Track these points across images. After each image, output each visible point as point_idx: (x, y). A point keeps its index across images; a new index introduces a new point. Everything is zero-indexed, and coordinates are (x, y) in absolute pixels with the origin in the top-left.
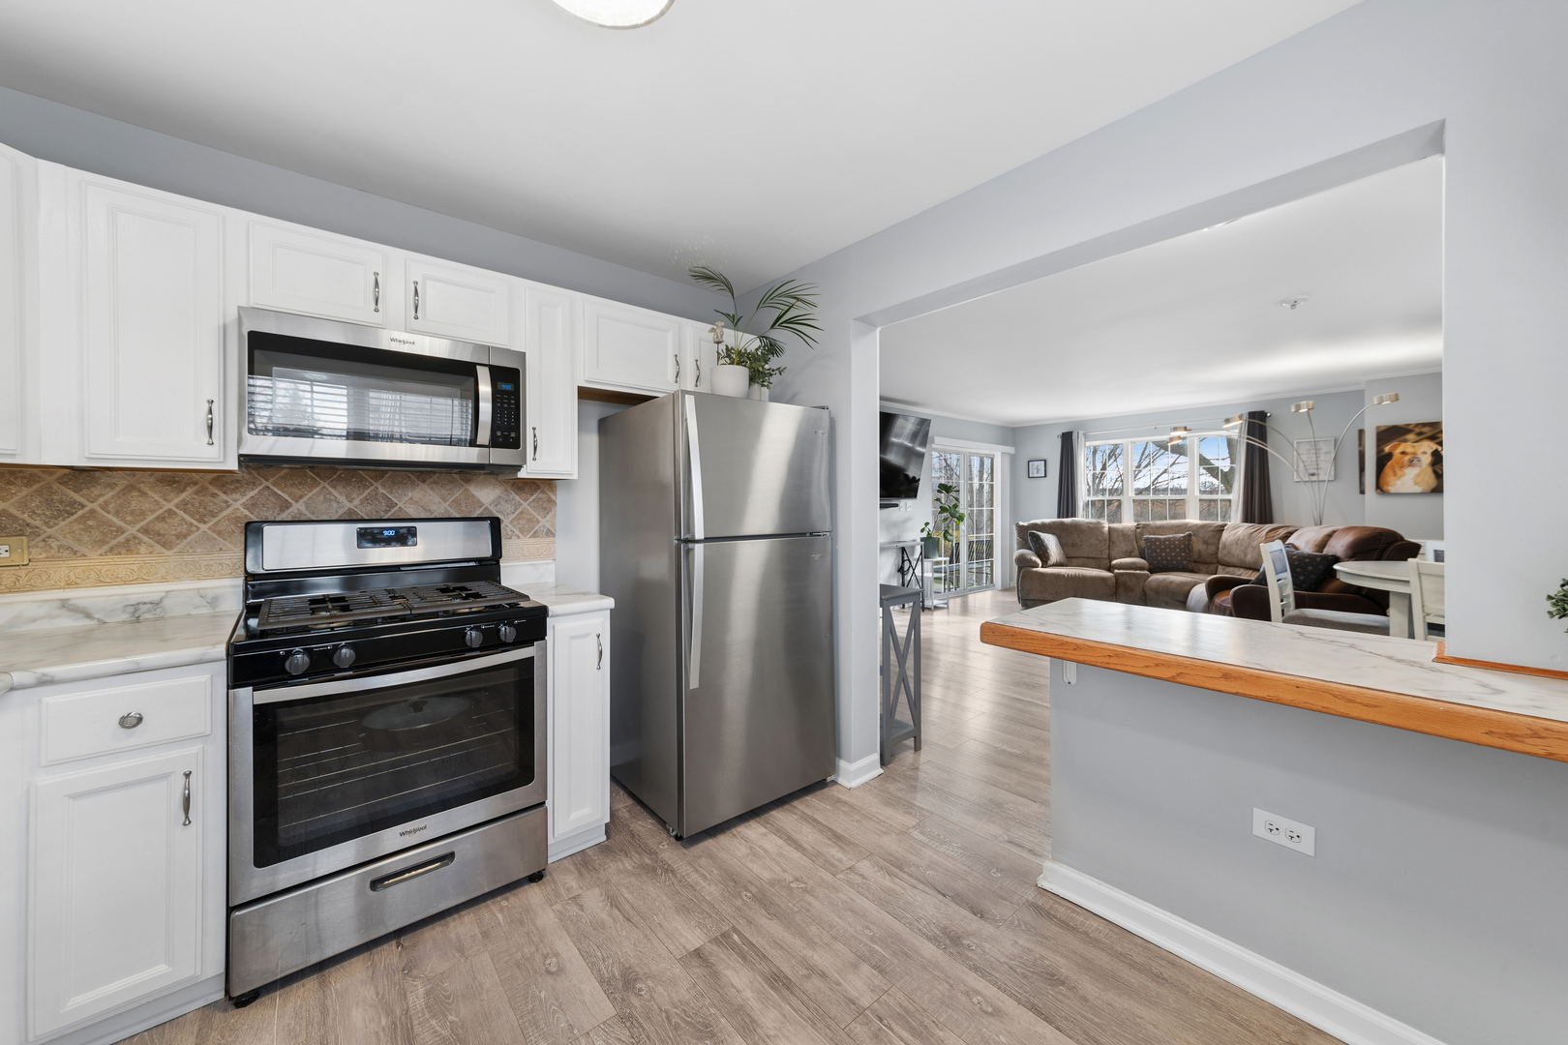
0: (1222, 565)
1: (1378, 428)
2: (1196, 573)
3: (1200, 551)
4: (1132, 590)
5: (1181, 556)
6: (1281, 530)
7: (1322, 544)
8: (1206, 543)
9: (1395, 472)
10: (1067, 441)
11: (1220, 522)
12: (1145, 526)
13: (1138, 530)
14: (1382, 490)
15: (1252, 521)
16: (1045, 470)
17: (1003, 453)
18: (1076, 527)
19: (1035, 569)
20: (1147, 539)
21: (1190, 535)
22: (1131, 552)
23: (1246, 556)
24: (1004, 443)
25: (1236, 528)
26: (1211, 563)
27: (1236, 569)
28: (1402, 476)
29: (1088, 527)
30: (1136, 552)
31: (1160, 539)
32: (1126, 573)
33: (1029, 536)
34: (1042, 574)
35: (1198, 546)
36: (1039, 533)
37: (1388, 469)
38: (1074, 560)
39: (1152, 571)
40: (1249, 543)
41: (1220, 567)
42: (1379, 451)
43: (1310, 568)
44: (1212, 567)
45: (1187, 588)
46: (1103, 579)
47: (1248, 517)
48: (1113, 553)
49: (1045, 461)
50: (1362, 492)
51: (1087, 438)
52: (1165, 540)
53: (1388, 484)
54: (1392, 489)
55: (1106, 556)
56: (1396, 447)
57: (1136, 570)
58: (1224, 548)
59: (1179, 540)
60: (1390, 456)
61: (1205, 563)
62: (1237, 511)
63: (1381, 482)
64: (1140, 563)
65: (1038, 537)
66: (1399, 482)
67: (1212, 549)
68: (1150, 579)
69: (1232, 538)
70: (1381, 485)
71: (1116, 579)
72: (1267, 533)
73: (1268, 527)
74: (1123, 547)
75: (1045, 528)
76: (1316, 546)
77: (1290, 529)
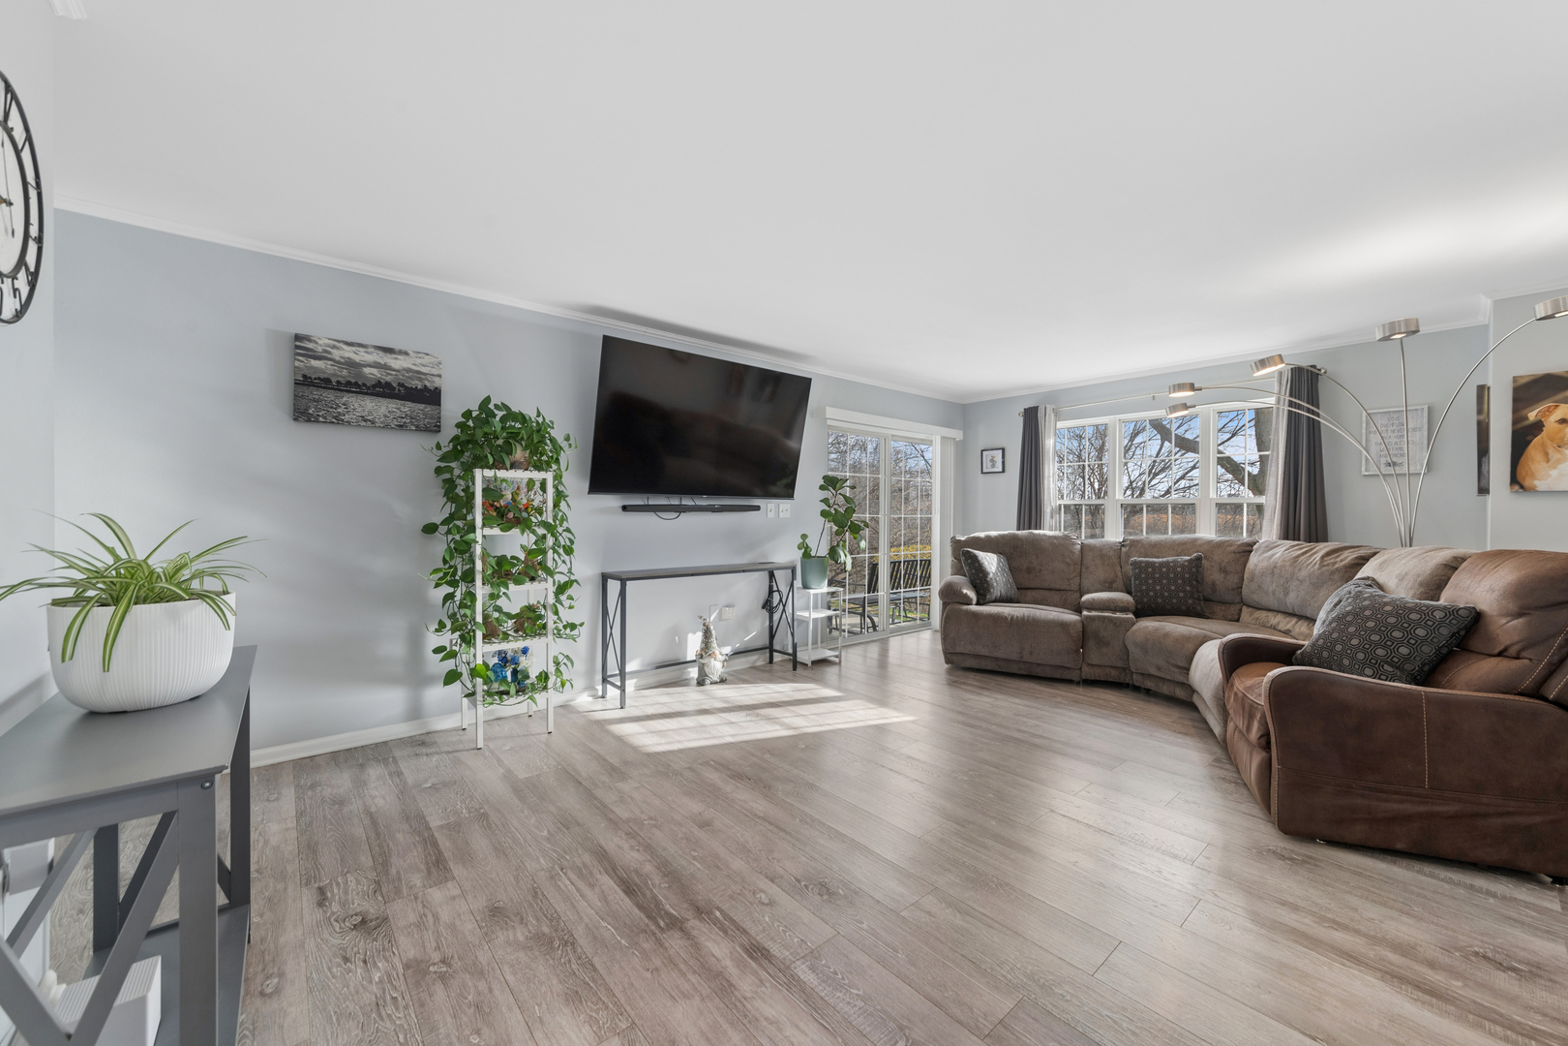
0: (1249, 606)
1: (1515, 379)
2: (1208, 618)
3: (1214, 584)
4: (1107, 644)
5: (1185, 591)
6: (1346, 553)
7: (1436, 584)
8: (1223, 570)
9: (1546, 454)
10: (1031, 417)
11: (1245, 537)
12: (1134, 543)
13: (1124, 549)
14: (1522, 487)
15: (1296, 538)
16: (1003, 463)
17: (943, 438)
18: (1036, 543)
19: (965, 607)
20: (1135, 564)
21: (1199, 559)
22: (1111, 583)
23: (1286, 593)
24: (948, 425)
25: (1271, 549)
26: (1232, 603)
27: (1270, 614)
28: (1559, 462)
29: (1052, 544)
30: (1119, 583)
31: (1153, 563)
32: (1099, 617)
33: (965, 556)
34: (975, 615)
35: (1213, 575)
36: (977, 552)
37: (1533, 451)
38: (1029, 593)
39: (1141, 612)
40: (1293, 574)
41: (1244, 608)
42: (1518, 418)
43: (1421, 632)
44: (1233, 609)
45: (1190, 646)
46: (1064, 626)
47: (1289, 532)
48: (1086, 583)
49: (1003, 450)
50: (1483, 490)
51: (1058, 416)
52: (1162, 564)
53: (1533, 476)
54: (1540, 485)
55: (1075, 587)
56: (1549, 411)
57: (1115, 610)
58: (1252, 580)
59: (1182, 566)
60: (1538, 427)
61: (1223, 603)
62: (1272, 521)
63: (1521, 471)
64: (1122, 601)
65: (975, 558)
66: (1554, 473)
67: (1233, 579)
68: (1135, 628)
69: (1265, 564)
70: (1519, 478)
71: (1083, 627)
72: (1323, 557)
73: (1323, 548)
74: (1102, 573)
75: (988, 544)
76: (1421, 584)
77: (1362, 552)
